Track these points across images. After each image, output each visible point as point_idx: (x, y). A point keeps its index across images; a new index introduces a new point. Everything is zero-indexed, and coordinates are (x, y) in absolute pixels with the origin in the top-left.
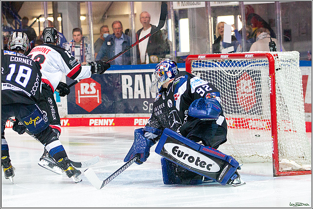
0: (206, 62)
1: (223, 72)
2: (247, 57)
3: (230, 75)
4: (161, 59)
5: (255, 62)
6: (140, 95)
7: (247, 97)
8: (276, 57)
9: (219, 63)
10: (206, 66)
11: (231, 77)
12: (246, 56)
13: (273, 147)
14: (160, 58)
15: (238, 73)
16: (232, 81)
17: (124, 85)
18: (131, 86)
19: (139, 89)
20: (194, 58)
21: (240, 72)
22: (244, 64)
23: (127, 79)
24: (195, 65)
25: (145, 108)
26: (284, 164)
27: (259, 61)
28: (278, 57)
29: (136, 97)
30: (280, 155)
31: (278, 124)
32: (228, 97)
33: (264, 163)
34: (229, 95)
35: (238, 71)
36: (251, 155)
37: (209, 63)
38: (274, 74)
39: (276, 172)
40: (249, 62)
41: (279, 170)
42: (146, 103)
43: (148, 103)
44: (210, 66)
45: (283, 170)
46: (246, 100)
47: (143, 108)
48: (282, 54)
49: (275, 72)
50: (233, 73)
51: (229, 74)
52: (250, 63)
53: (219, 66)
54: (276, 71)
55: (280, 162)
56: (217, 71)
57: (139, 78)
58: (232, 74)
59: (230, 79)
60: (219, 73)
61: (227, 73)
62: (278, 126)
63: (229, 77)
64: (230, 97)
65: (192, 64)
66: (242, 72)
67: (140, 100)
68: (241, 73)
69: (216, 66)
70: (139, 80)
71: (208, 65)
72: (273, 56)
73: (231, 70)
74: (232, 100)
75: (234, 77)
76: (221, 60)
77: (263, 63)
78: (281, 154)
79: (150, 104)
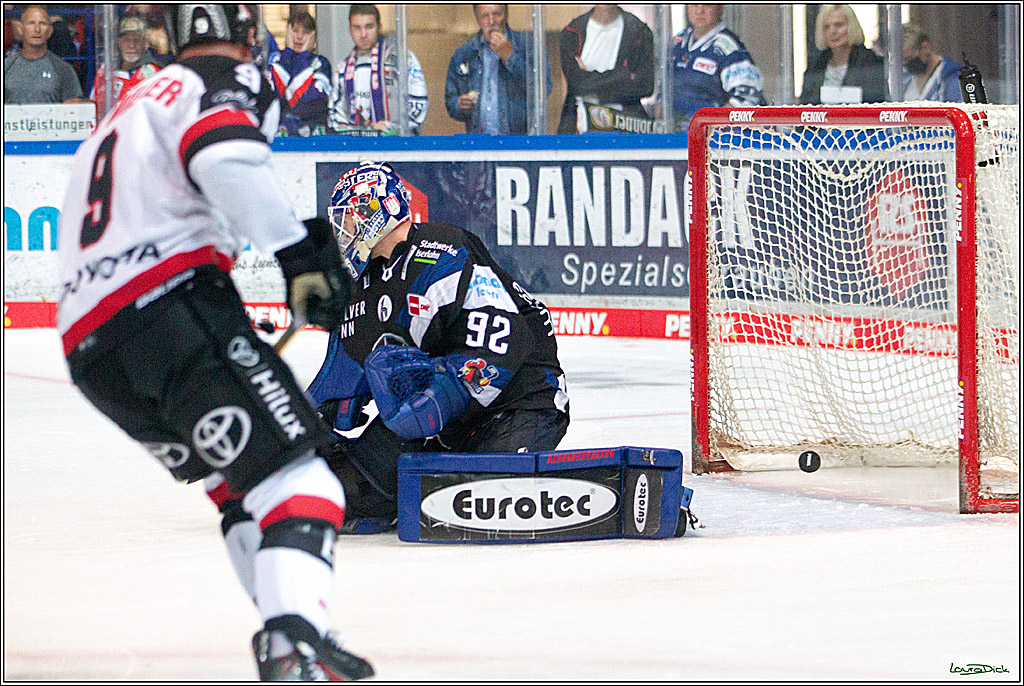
0: (757, 134)
1: (811, 166)
2: (886, 120)
3: (834, 176)
4: (621, 121)
5: (915, 135)
6: (552, 235)
7: (885, 249)
8: (981, 121)
9: (797, 138)
10: (757, 145)
11: (837, 185)
12: (884, 115)
13: (962, 417)
14: (617, 117)
15: (860, 171)
16: (837, 196)
17: (503, 199)
18: (525, 205)
19: (552, 215)
20: (717, 119)
21: (866, 170)
22: (880, 143)
23: (513, 182)
24: (720, 143)
25: (570, 276)
26: (995, 474)
27: (927, 133)
28: (986, 124)
29: (542, 240)
30: (984, 443)
31: (979, 342)
32: (823, 248)
33: (933, 467)
34: (827, 244)
35: (859, 164)
36: (895, 440)
37: (767, 137)
38: (973, 179)
39: (970, 499)
40: (895, 135)
41: (980, 494)
42: (571, 261)
43: (577, 262)
44: (767, 146)
45: (994, 492)
46: (883, 261)
47: (564, 276)
48: (1002, 113)
49: (976, 172)
50: (841, 170)
51: (830, 173)
52: (899, 139)
53: (798, 145)
54: (977, 167)
55: (982, 468)
56: (792, 164)
57: (550, 178)
58: (841, 176)
59: (832, 189)
60: (799, 170)
61: (824, 172)
62: (979, 348)
63: (828, 183)
64: (831, 251)
65: (709, 139)
66: (871, 169)
67: (554, 250)
68: (868, 173)
69: (787, 145)
70: (551, 187)
71: (762, 142)
72: (970, 117)
73: (836, 162)
74: (835, 260)
75: (846, 183)
76: (806, 128)
77: (941, 140)
78: (987, 440)
79: (586, 267)
